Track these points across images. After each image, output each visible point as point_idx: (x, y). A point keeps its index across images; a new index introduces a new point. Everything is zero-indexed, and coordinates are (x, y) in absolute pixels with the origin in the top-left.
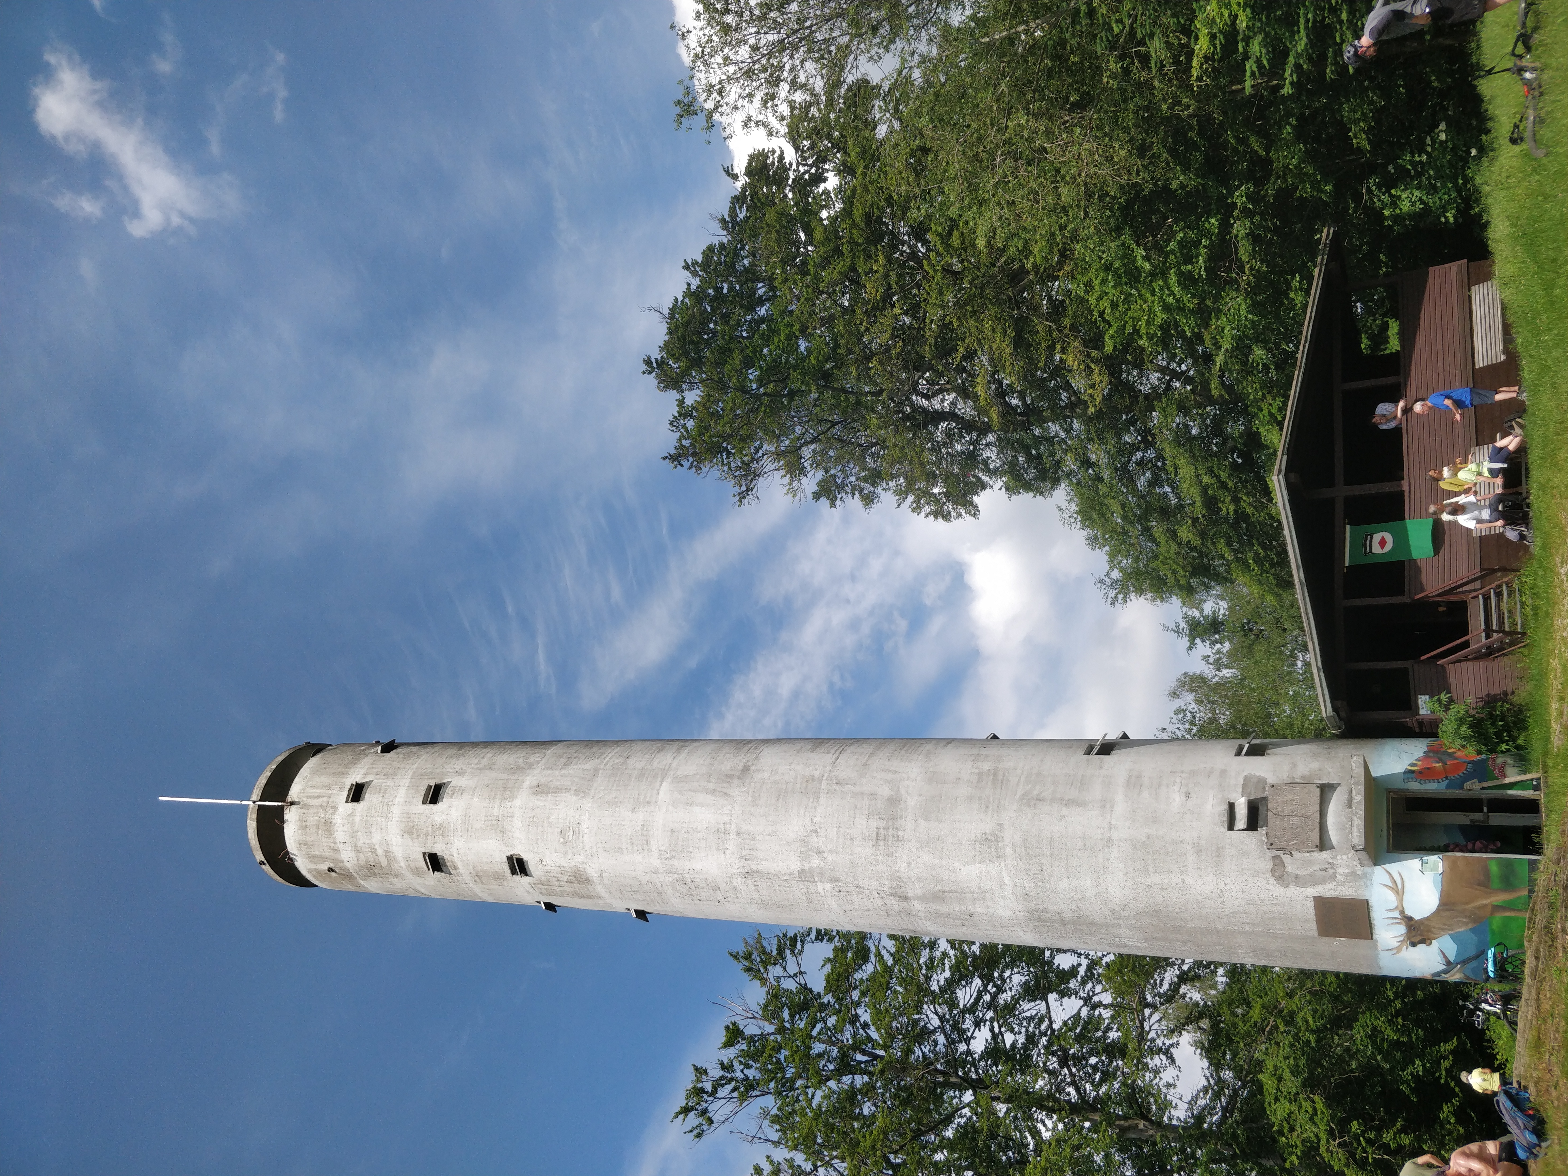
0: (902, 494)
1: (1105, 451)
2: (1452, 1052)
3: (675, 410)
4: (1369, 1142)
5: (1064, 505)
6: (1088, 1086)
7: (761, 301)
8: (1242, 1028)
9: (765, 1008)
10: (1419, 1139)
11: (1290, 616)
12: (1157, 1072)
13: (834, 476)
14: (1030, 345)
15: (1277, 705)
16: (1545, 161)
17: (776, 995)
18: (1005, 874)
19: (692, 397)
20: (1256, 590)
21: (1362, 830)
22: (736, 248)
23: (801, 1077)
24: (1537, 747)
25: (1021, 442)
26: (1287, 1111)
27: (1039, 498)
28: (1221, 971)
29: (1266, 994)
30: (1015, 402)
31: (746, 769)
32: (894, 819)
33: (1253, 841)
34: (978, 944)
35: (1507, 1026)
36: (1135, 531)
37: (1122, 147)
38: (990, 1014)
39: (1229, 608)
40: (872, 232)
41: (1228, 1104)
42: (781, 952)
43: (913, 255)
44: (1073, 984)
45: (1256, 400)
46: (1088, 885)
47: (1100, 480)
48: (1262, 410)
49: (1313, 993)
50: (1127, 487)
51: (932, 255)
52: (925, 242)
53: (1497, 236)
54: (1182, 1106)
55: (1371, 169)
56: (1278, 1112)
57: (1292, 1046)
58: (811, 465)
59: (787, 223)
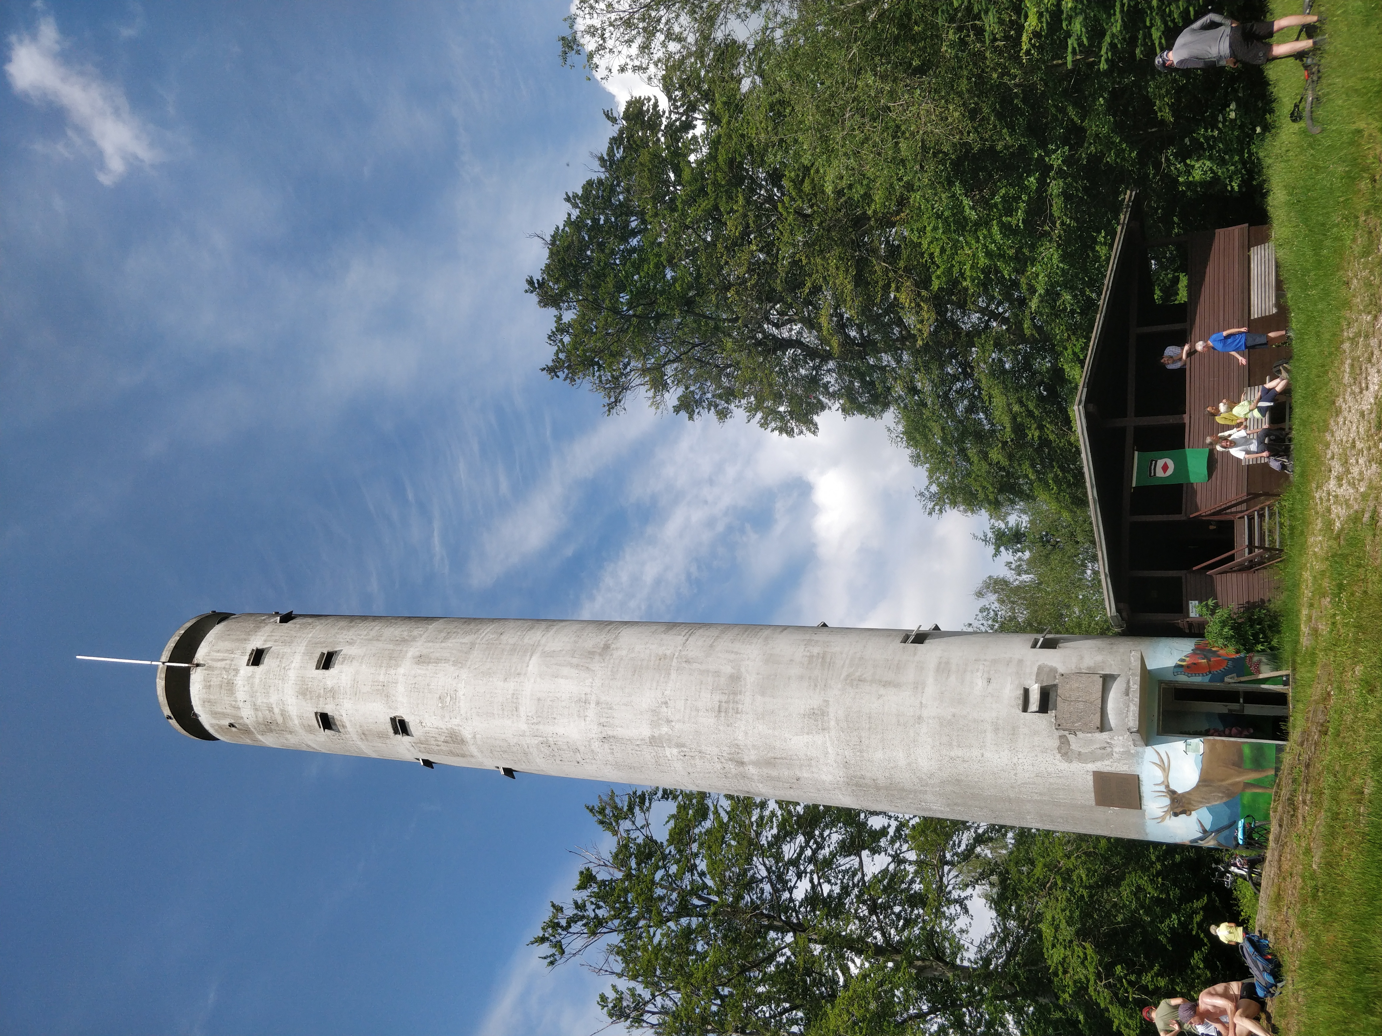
0: (752, 410)
1: (930, 380)
2: (1202, 908)
3: (553, 326)
4: (1130, 983)
5: (892, 426)
6: (893, 931)
7: (634, 233)
8: (1026, 883)
9: (616, 856)
10: (1172, 982)
11: (1083, 531)
12: (952, 920)
13: (693, 392)
14: (869, 283)
15: (1068, 607)
16: (1319, 136)
17: (624, 847)
18: (828, 744)
19: (569, 316)
20: (1054, 506)
21: (1137, 715)
22: (612, 184)
23: (644, 918)
24: (1288, 647)
25: (857, 369)
26: (1062, 956)
27: (871, 419)
28: (1010, 835)
29: (1048, 855)
30: (853, 334)
31: (607, 647)
32: (735, 694)
33: (1044, 721)
34: (802, 805)
35: (1251, 887)
36: (952, 451)
37: (955, 110)
38: (811, 867)
39: (1031, 522)
40: (734, 176)
41: (1012, 949)
42: (631, 809)
43: (770, 199)
44: (883, 842)
45: (1062, 341)
46: (900, 757)
47: (925, 405)
48: (1066, 349)
49: (1088, 854)
50: (947, 413)
51: (786, 199)
52: (780, 188)
53: (1275, 203)
54: (973, 949)
55: (1170, 141)
56: (1054, 956)
57: (1068, 900)
58: (673, 382)
59: (658, 165)
